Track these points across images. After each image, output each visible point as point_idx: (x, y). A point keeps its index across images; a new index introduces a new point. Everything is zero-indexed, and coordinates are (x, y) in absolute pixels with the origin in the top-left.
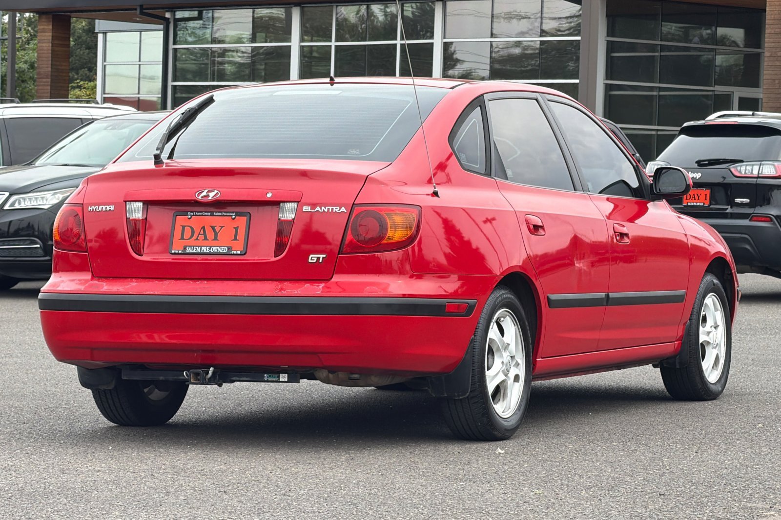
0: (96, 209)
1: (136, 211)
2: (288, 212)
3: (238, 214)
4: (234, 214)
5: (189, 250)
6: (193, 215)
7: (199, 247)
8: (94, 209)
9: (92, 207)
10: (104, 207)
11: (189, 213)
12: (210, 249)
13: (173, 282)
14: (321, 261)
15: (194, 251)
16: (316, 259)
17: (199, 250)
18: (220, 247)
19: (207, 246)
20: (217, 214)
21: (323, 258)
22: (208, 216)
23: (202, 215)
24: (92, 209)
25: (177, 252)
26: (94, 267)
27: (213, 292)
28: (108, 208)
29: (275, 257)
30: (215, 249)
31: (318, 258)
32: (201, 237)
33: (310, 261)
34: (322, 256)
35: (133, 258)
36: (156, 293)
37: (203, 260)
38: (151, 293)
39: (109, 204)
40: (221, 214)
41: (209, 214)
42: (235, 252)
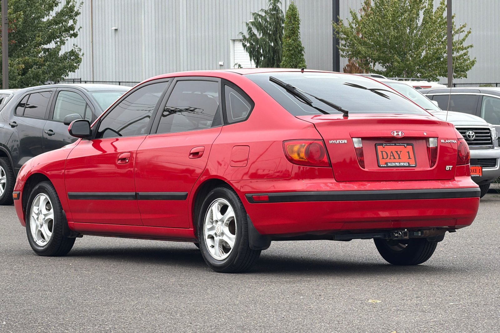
0: (335, 142)
1: (357, 143)
2: (432, 143)
3: (408, 145)
4: (406, 144)
5: (389, 165)
6: (386, 145)
7: (394, 163)
8: (334, 142)
9: (332, 141)
10: (340, 141)
11: (384, 144)
12: (400, 164)
13: (385, 183)
14: (451, 169)
15: (392, 165)
16: (449, 168)
17: (394, 164)
18: (404, 162)
19: (398, 162)
20: (398, 144)
21: (452, 167)
22: (393, 145)
23: (390, 145)
24: (332, 142)
25: (383, 166)
26: (336, 175)
27: (416, 187)
28: (343, 142)
29: (431, 167)
30: (402, 164)
31: (450, 168)
32: (392, 157)
33: (447, 169)
34: (451, 167)
35: (361, 170)
36: (388, 189)
37: (396, 170)
38: (386, 189)
39: (343, 139)
40: (399, 144)
41: (394, 144)
42: (412, 166)
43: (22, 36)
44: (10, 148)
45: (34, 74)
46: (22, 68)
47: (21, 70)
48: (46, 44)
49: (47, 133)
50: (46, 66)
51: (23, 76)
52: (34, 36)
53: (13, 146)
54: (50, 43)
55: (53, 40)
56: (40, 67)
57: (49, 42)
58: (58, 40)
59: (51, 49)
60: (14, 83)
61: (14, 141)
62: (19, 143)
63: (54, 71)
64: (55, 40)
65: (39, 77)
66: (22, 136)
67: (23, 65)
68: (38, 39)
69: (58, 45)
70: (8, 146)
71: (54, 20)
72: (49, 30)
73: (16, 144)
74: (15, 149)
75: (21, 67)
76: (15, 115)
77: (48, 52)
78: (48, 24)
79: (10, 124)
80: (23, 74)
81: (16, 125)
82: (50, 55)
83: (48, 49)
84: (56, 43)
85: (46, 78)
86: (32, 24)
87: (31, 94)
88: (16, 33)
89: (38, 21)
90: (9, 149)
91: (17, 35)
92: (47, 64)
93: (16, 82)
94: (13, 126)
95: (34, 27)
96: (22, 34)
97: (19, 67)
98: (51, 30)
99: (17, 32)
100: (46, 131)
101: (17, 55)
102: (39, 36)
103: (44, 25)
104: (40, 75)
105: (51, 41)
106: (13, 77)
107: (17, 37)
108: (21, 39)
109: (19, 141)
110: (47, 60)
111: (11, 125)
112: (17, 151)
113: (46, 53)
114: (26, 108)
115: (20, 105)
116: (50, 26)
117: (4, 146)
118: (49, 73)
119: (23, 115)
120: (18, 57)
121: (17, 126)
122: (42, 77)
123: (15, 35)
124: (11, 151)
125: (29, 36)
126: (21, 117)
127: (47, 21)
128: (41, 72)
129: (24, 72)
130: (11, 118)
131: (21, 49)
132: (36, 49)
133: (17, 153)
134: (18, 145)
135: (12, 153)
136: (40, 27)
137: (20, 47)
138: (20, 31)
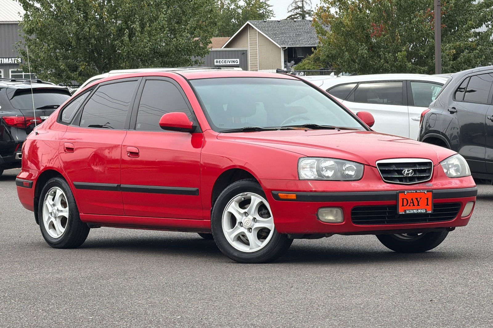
43: (452, 21)
44: (449, 136)
45: (466, 58)
46: (453, 54)
47: (451, 56)
48: (477, 28)
49: (490, 119)
50: (478, 50)
51: (454, 62)
52: (464, 20)
53: (452, 134)
54: (481, 27)
55: (485, 24)
56: (471, 52)
57: (480, 25)
58: (489, 23)
59: (482, 33)
60: (446, 69)
61: (453, 129)
62: (459, 130)
63: (486, 55)
64: (486, 23)
65: (471, 61)
66: (462, 123)
67: (455, 51)
68: (470, 22)
69: (490, 28)
70: (447, 134)
71: (485, 2)
72: (480, 14)
73: (456, 132)
74: (455, 137)
75: (452, 52)
76: (454, 100)
77: (479, 36)
78: (479, 7)
79: (448, 110)
80: (454, 59)
81: (455, 110)
82: (481, 38)
83: (479, 33)
84: (487, 26)
85: (478, 63)
86: (463, 8)
87: (471, 76)
88: (446, 18)
89: (469, 4)
90: (447, 137)
91: (448, 19)
92: (479, 48)
93: (448, 68)
94: (452, 113)
95: (465, 10)
96: (453, 19)
97: (450, 52)
98: (482, 14)
99: (447, 16)
100: (488, 117)
101: (447, 40)
102: (471, 20)
103: (475, 8)
104: (472, 60)
105: (482, 24)
106: (444, 63)
107: (447, 21)
108: (451, 23)
109: (459, 129)
110: (479, 44)
111: (450, 111)
112: (457, 139)
113: (477, 37)
114: (466, 93)
115: (459, 89)
116: (481, 9)
117: (443, 134)
118: (481, 57)
119: (463, 100)
120: (449, 43)
121: (456, 112)
122: (474, 62)
123: (445, 20)
124: (450, 139)
125: (460, 20)
126: (461, 102)
127: (478, 4)
128: (472, 56)
129: (455, 57)
130: (449, 104)
131: (451, 34)
132: (468, 33)
133: (457, 141)
134: (458, 133)
135: (451, 142)
136: (471, 10)
137: (451, 31)
138: (450, 15)
